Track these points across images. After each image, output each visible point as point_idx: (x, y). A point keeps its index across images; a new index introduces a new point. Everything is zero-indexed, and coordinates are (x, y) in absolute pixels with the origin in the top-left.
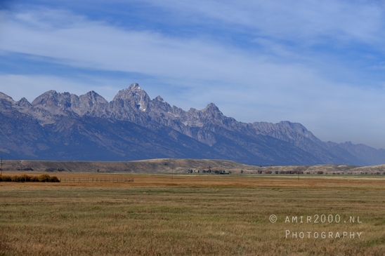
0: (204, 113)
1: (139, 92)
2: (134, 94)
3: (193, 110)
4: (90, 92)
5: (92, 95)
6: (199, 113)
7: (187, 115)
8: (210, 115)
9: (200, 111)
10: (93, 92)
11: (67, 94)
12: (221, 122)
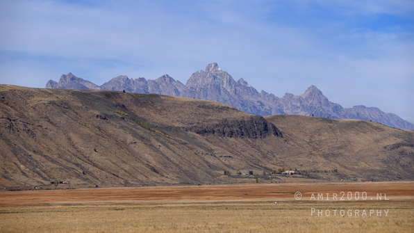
0: (306, 99)
1: (221, 75)
2: (215, 78)
3: (289, 96)
4: (164, 76)
5: (167, 79)
6: (300, 99)
7: (282, 103)
8: (315, 102)
9: (300, 97)
10: (167, 75)
11: (142, 79)
12: (331, 110)
